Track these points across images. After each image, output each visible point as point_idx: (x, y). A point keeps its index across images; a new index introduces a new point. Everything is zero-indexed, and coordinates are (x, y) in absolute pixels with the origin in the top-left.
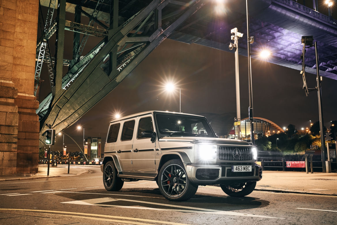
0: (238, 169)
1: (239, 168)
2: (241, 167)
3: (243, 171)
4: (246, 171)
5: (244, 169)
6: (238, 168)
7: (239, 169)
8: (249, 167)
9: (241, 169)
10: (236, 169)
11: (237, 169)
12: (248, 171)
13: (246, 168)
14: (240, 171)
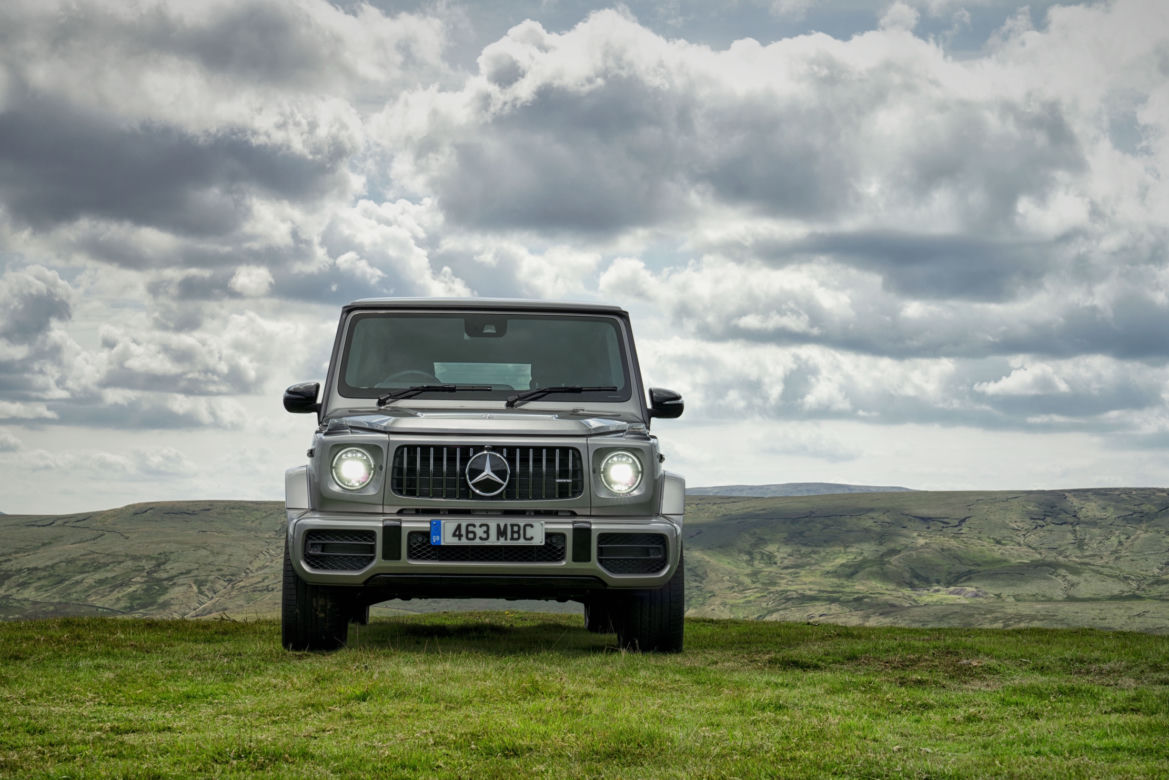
0: (463, 532)
1: (471, 528)
2: (481, 526)
3: (493, 541)
4: (509, 543)
5: (501, 533)
6: (468, 532)
7: (471, 536)
8: (532, 526)
9: (485, 536)
10: (454, 535)
11: (460, 536)
12: (522, 542)
13: (513, 532)
14: (477, 542)
